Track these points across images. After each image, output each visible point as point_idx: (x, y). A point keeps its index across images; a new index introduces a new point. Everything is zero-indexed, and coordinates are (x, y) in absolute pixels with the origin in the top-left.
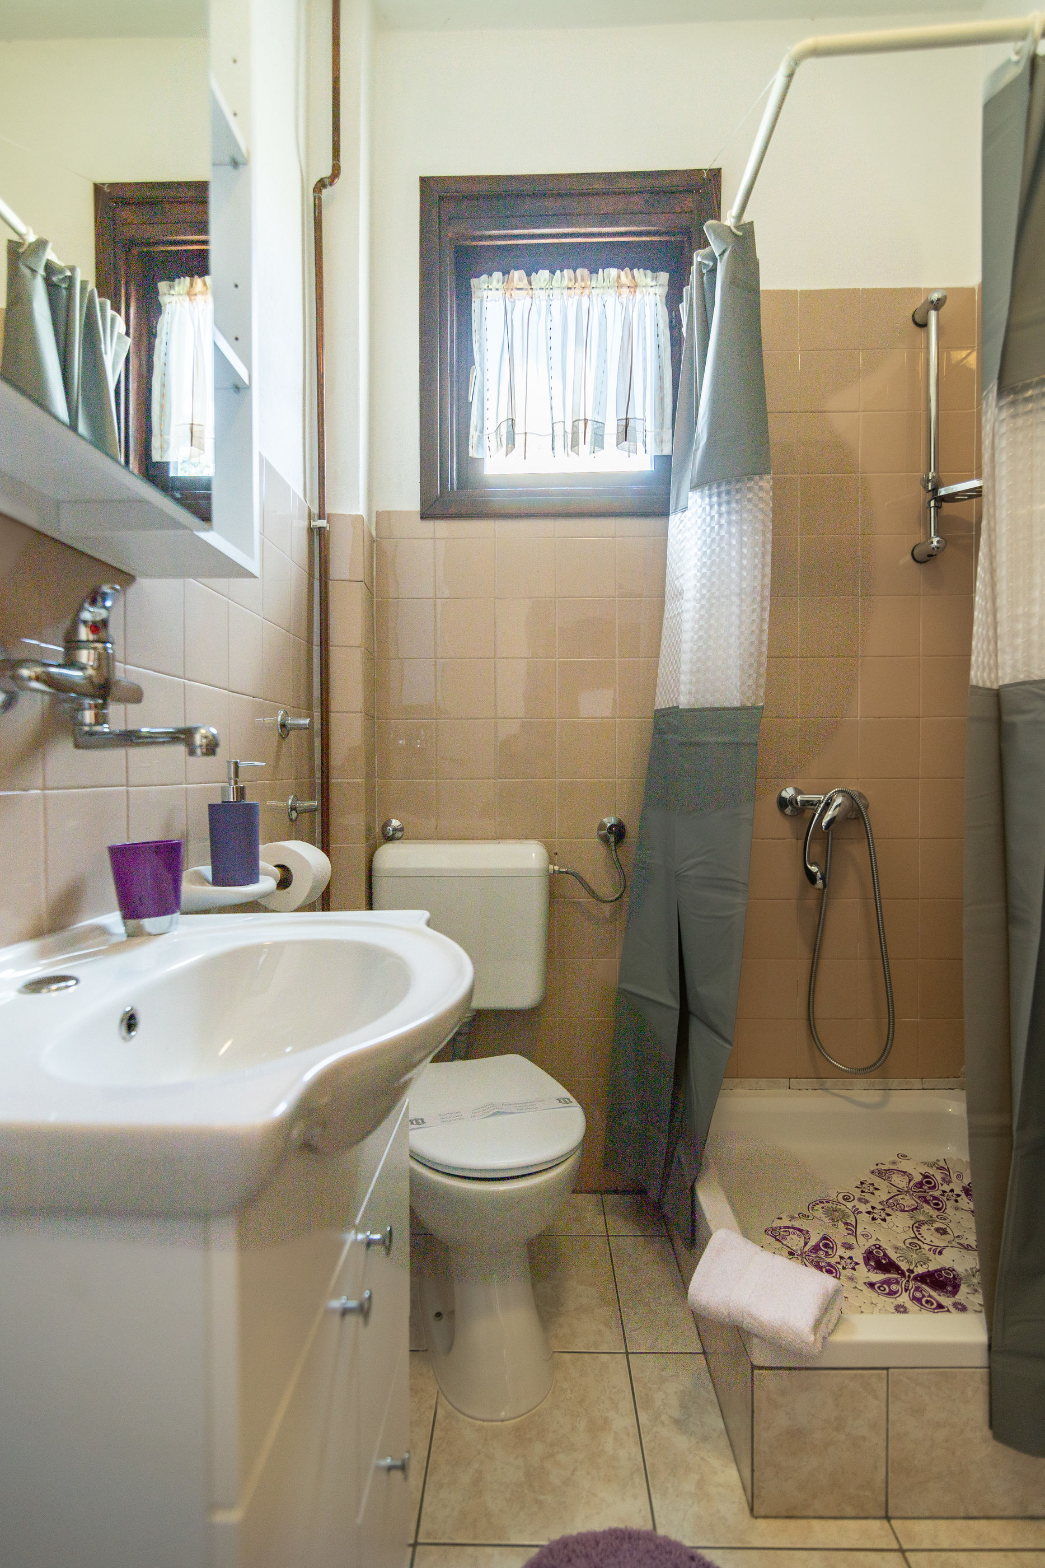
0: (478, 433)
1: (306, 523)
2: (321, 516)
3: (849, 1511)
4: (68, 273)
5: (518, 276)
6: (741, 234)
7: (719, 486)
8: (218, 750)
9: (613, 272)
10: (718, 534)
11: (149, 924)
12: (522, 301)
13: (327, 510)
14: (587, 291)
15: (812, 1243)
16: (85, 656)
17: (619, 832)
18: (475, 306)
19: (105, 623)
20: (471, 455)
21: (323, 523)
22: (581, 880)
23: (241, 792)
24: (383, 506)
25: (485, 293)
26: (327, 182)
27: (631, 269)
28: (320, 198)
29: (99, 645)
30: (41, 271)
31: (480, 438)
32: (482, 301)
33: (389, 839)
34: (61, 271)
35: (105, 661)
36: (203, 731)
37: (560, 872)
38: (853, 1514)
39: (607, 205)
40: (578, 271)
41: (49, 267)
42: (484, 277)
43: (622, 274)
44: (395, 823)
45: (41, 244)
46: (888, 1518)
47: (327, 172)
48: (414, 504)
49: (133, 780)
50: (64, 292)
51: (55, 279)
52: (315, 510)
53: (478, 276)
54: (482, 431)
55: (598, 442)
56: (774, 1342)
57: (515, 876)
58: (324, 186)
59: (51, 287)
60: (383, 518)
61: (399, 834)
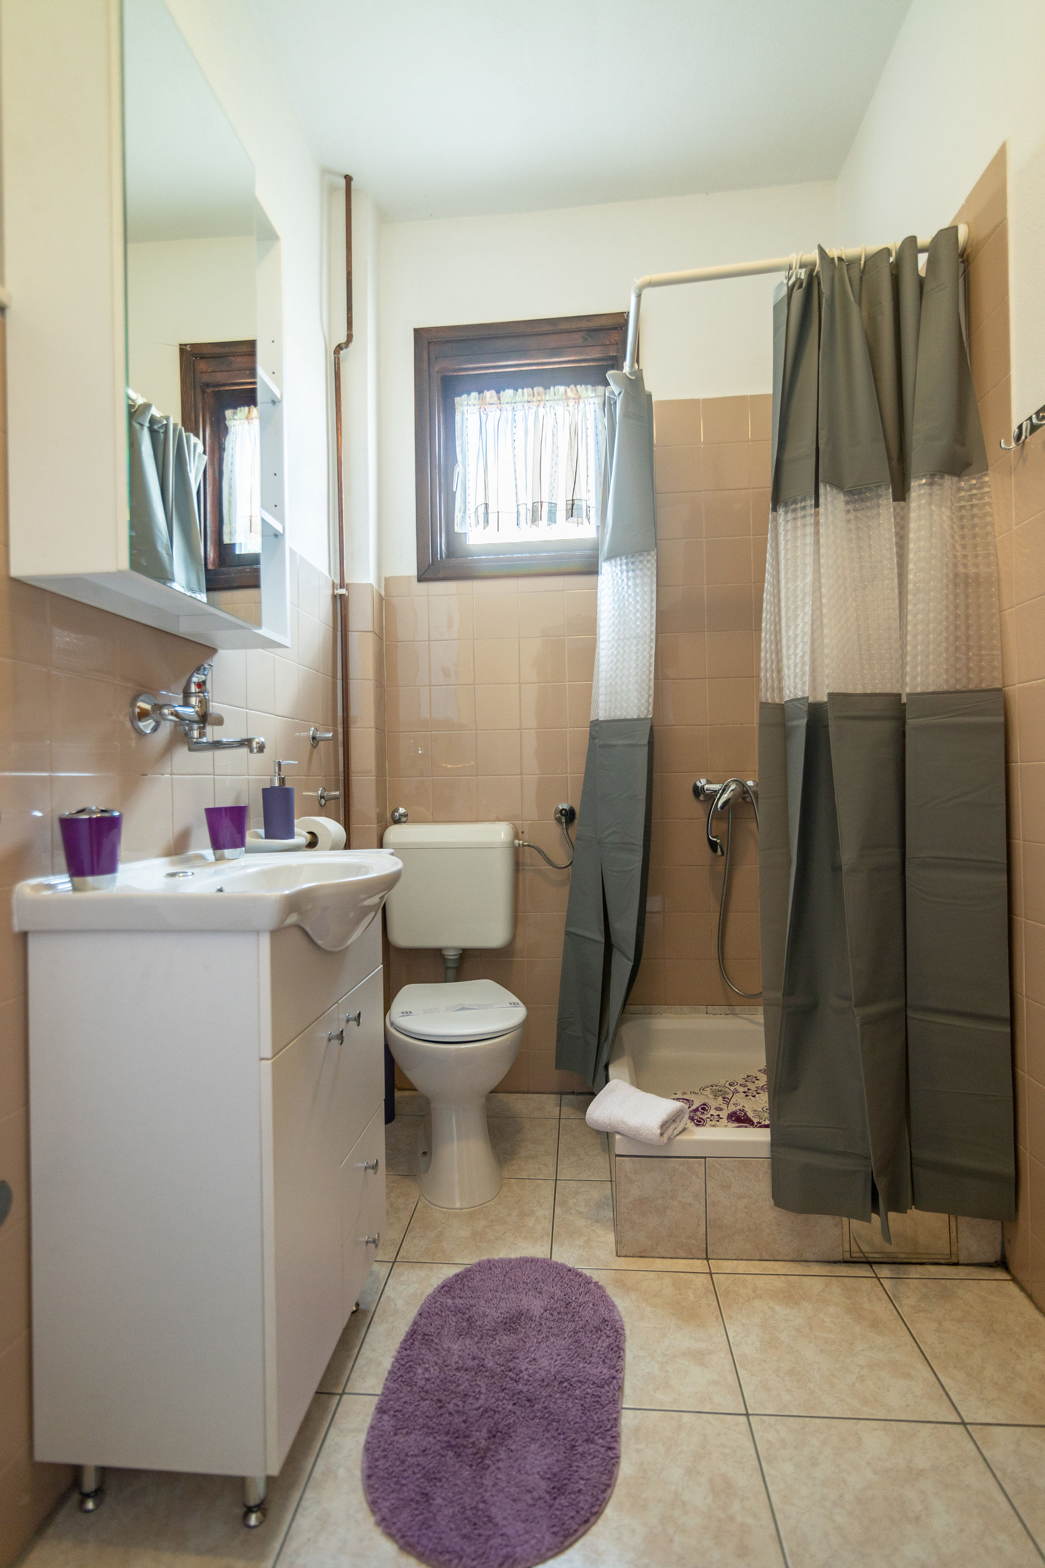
0: (461, 514)
1: (329, 592)
2: (342, 586)
3: (682, 1254)
4: (165, 422)
5: (490, 395)
6: (634, 378)
7: (627, 558)
8: (265, 750)
9: (561, 389)
10: (627, 592)
11: (227, 852)
12: (493, 413)
13: (347, 581)
14: (542, 404)
15: (694, 1107)
16: (193, 701)
17: (569, 816)
18: (458, 418)
19: (204, 682)
20: (456, 531)
21: (343, 591)
22: (540, 851)
23: (282, 781)
24: (389, 573)
25: (465, 409)
26: (343, 346)
27: (575, 386)
28: (338, 358)
29: (201, 695)
30: (147, 424)
31: (463, 517)
32: (463, 414)
33: (397, 822)
34: (160, 422)
35: (204, 703)
36: (257, 740)
37: (523, 845)
38: (684, 1255)
39: (553, 341)
40: (535, 389)
41: (153, 421)
42: (465, 396)
43: (568, 390)
44: (402, 810)
45: (147, 407)
46: (707, 1259)
47: (343, 339)
48: (413, 571)
49: (216, 773)
50: (162, 435)
51: (156, 427)
52: (337, 581)
53: (460, 395)
54: (465, 512)
55: (552, 518)
57: (490, 847)
58: (342, 349)
59: (153, 432)
60: (388, 582)
61: (403, 819)
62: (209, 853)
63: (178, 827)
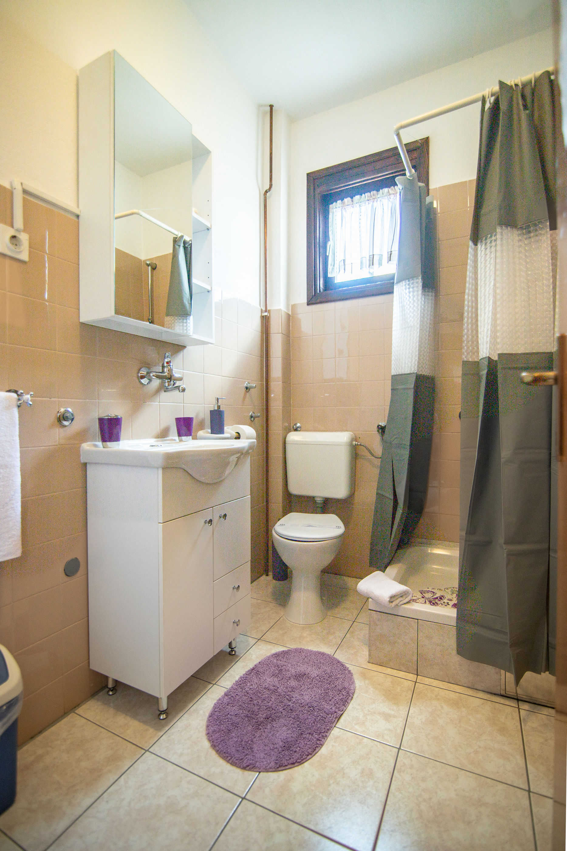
0: (332, 267)
1: (259, 315)
2: (266, 311)
3: (403, 669)
4: (191, 242)
5: (347, 200)
6: (412, 178)
9: (386, 190)
11: (184, 438)
12: (349, 209)
13: (268, 309)
14: (376, 200)
15: (435, 597)
16: (166, 370)
17: (382, 430)
18: (330, 216)
19: (170, 362)
20: (329, 276)
21: (266, 314)
22: (366, 447)
23: (219, 407)
24: (293, 302)
25: (335, 210)
26: (268, 191)
27: (394, 187)
28: (266, 197)
29: (169, 367)
30: (182, 245)
31: (333, 269)
32: (333, 213)
33: (296, 430)
34: (188, 242)
35: (170, 370)
36: (182, 386)
37: (358, 445)
39: (378, 165)
40: (371, 192)
41: (185, 242)
42: (334, 203)
43: (390, 190)
44: (298, 425)
45: (182, 237)
46: (417, 675)
47: (268, 187)
48: (305, 301)
49: (185, 402)
50: (189, 249)
51: (186, 246)
52: (264, 309)
53: (332, 203)
54: (334, 266)
55: (380, 264)
56: (377, 601)
57: (337, 445)
58: (267, 192)
59: (185, 248)
60: (294, 307)
61: (299, 429)
62: (177, 438)
63: (163, 425)
